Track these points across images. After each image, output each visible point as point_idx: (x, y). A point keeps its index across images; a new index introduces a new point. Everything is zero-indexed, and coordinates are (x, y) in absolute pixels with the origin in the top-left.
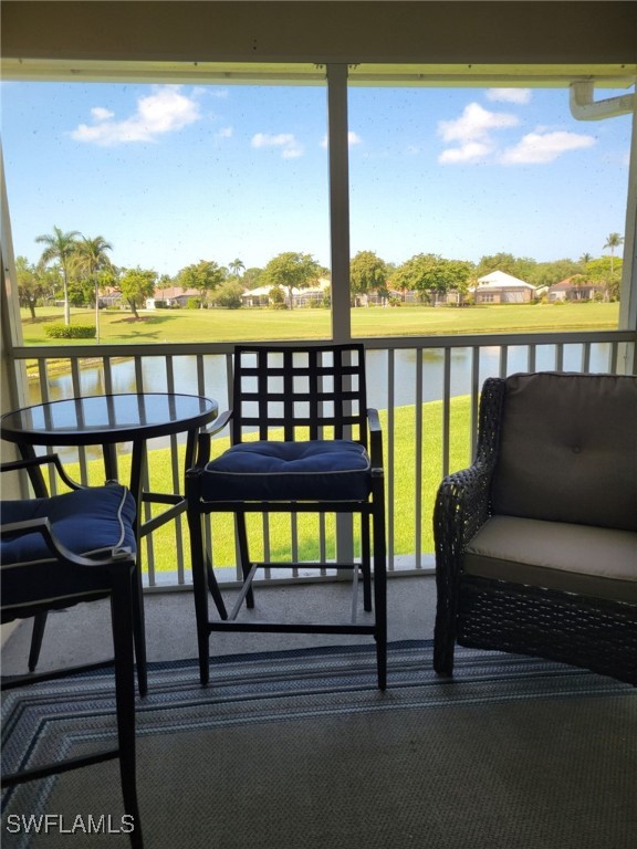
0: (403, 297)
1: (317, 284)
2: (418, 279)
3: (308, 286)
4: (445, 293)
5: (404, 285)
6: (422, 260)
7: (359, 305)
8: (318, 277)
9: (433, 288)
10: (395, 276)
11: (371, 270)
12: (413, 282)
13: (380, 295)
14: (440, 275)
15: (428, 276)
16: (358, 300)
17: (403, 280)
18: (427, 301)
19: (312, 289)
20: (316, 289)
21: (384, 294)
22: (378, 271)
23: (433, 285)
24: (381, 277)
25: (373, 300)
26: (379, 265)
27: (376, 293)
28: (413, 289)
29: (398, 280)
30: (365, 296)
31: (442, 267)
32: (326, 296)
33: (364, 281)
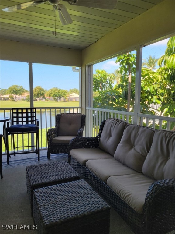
0: (49, 99)
1: (24, 94)
2: (53, 94)
3: (21, 95)
4: (61, 98)
5: (49, 96)
6: (55, 89)
7: (37, 101)
8: (24, 92)
9: (57, 97)
10: (47, 93)
11: (40, 91)
12: (52, 95)
13: (43, 98)
14: (59, 93)
15: (56, 94)
16: (37, 99)
17: (49, 94)
18: (56, 100)
19: (23, 96)
20: (24, 96)
21: (44, 98)
22: (42, 91)
23: (57, 96)
24: (43, 93)
25: (41, 99)
26: (43, 90)
27: (42, 98)
28: (52, 97)
29: (48, 94)
30: (39, 98)
31: (60, 91)
32: (27, 98)
33: (38, 94)
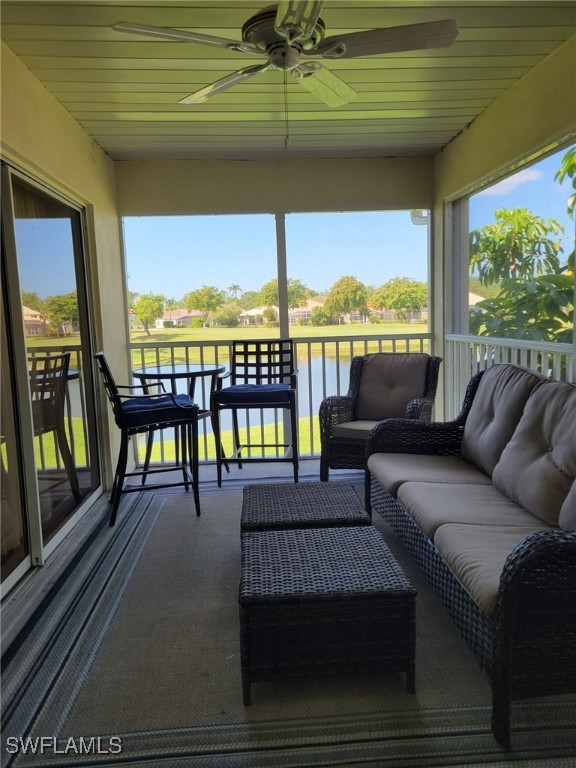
0: (382, 315)
1: (306, 304)
2: (394, 299)
3: (298, 307)
4: (419, 311)
5: (382, 305)
6: (398, 283)
7: (343, 323)
8: (306, 299)
9: (408, 307)
10: (375, 296)
11: (352, 292)
12: (389, 302)
13: (361, 314)
14: (413, 295)
15: (403, 297)
16: (342, 318)
17: (381, 300)
18: (404, 318)
19: (300, 309)
20: (304, 309)
21: (365, 313)
22: (359, 293)
23: (408, 304)
24: (362, 298)
25: (356, 318)
26: (360, 287)
27: (357, 312)
28: (390, 308)
29: (377, 300)
30: (348, 315)
31: (415, 289)
32: (313, 315)
33: (346, 302)
